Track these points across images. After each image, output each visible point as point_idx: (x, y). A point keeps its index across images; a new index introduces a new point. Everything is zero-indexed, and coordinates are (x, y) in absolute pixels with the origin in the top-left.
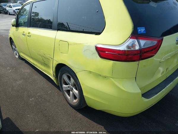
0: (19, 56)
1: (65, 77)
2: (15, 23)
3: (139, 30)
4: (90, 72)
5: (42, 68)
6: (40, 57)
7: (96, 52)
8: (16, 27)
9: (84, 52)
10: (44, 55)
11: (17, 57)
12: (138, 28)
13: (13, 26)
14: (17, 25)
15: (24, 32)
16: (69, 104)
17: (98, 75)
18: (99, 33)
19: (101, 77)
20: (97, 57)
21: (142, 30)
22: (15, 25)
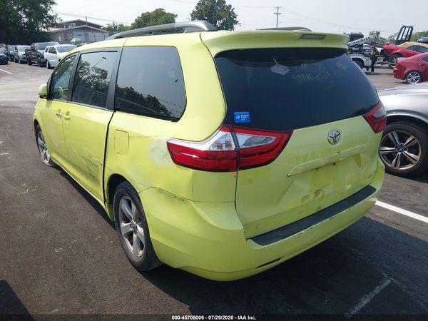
0: (51, 161)
1: (124, 205)
2: (46, 92)
3: (238, 117)
4: (160, 191)
5: (87, 185)
6: (84, 161)
7: (168, 153)
8: (47, 99)
9: (151, 151)
10: (89, 158)
11: (46, 162)
12: (236, 113)
13: (41, 97)
14: (50, 95)
15: (60, 110)
16: (130, 261)
17: (172, 197)
18: (176, 120)
19: (176, 200)
20: (169, 162)
21: (243, 117)
22: (45, 96)
